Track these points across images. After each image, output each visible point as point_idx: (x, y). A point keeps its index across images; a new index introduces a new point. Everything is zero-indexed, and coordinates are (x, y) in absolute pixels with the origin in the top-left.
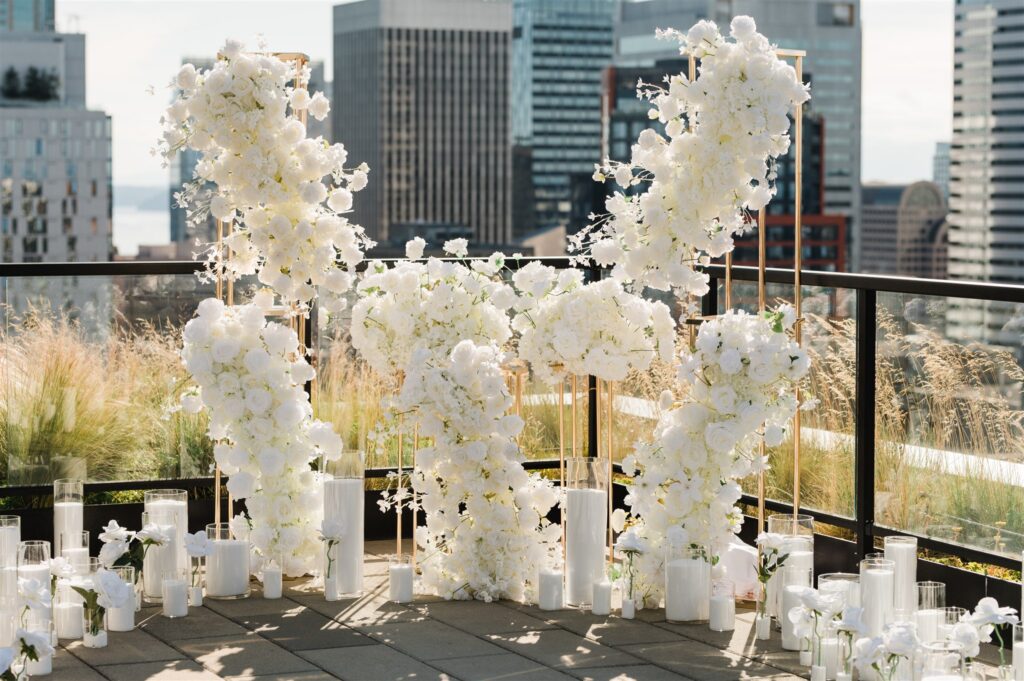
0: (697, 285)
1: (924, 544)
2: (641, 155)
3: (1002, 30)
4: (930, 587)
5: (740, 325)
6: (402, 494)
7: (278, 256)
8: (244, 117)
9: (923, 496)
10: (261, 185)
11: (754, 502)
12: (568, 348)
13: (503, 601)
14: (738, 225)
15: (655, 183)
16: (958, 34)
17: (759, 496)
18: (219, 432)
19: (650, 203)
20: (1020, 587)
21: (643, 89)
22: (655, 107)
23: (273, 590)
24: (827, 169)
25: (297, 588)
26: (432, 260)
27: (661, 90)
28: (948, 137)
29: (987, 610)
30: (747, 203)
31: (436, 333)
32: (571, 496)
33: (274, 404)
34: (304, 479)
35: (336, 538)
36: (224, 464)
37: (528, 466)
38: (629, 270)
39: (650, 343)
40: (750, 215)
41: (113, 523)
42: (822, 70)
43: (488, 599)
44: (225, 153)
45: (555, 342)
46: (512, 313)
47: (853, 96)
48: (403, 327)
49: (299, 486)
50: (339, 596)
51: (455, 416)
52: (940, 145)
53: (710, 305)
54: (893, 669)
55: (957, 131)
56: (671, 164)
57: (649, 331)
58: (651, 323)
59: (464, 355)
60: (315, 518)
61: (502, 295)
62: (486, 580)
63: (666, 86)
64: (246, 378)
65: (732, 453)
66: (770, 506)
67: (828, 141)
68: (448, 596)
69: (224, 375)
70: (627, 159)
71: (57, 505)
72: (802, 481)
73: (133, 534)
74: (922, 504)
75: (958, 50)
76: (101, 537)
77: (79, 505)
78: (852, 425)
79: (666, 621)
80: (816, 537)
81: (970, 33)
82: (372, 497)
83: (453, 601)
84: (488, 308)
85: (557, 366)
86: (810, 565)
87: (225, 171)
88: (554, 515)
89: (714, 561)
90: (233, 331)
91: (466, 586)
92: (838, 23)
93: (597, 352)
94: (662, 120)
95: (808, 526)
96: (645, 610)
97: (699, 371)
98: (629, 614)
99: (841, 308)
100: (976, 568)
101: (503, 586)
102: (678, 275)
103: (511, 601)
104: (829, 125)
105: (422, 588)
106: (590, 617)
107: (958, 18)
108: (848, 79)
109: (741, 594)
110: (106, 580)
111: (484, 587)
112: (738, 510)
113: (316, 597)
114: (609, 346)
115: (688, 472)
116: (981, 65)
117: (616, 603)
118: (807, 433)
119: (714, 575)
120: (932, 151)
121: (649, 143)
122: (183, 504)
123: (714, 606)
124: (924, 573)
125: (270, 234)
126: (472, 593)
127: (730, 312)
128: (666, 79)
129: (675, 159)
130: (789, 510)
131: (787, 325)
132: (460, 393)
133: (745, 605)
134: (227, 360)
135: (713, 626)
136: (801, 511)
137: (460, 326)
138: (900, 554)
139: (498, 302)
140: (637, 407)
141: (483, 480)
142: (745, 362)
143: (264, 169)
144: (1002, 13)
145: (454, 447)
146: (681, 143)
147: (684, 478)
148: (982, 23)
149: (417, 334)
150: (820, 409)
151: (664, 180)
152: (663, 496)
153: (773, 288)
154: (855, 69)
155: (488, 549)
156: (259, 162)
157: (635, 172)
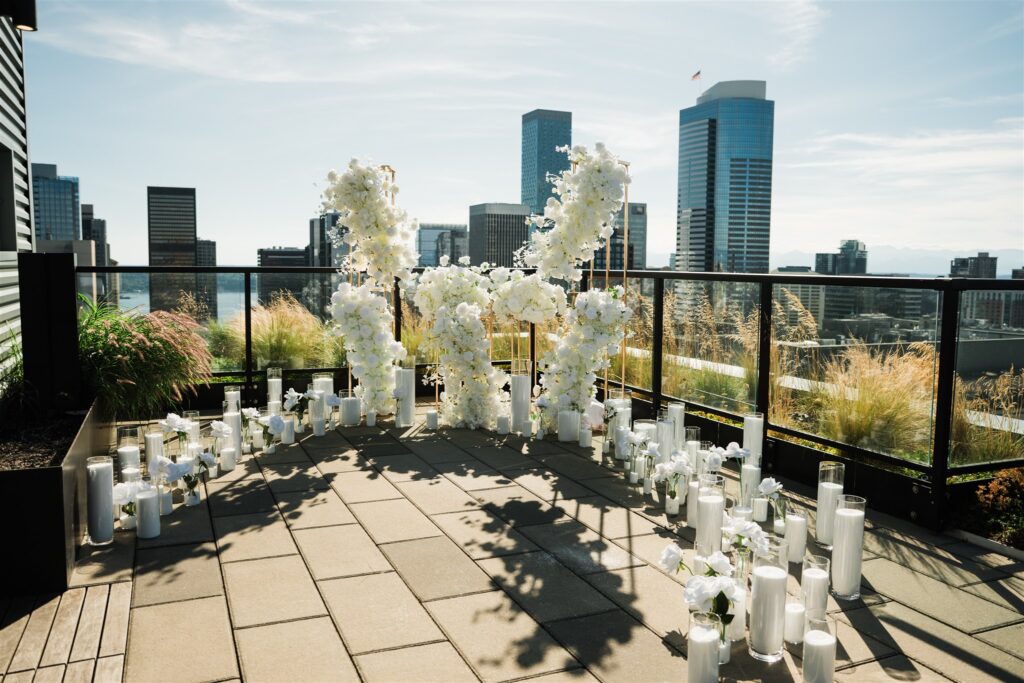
0: (576, 275)
1: (689, 407)
2: (549, 211)
3: (693, 216)
4: (693, 431)
5: (597, 296)
6: (434, 376)
7: (375, 262)
8: (358, 194)
9: (684, 380)
10: (367, 227)
11: (603, 382)
12: (515, 309)
13: (481, 429)
14: (597, 246)
15: (556, 226)
16: (679, 217)
17: (605, 379)
18: (349, 346)
19: (553, 235)
20: (742, 431)
21: (549, 177)
22: (556, 187)
23: (371, 422)
24: (635, 262)
25: (387, 420)
26: (453, 265)
27: (558, 178)
28: (675, 252)
29: (733, 449)
30: (601, 235)
31: (453, 300)
32: (513, 379)
33: (373, 333)
34: (388, 369)
35: (400, 397)
36: (353, 362)
37: (494, 364)
38: (544, 269)
39: (554, 305)
40: (602, 240)
41: (292, 389)
42: (633, 229)
43: (473, 428)
44: (351, 213)
45: (508, 304)
46: (489, 291)
47: (644, 238)
48: (438, 298)
49: (385, 372)
50: (402, 425)
51: (458, 340)
52: (672, 255)
53: (584, 287)
54: (677, 481)
55: (678, 250)
56: (564, 215)
57: (554, 300)
58: (554, 296)
59: (463, 310)
60: (392, 387)
61: (484, 282)
62: (472, 419)
63: (561, 176)
64: (361, 321)
65: (592, 358)
66: (610, 384)
67: (635, 253)
68: (454, 426)
69: (350, 319)
70: (542, 214)
71: (269, 380)
72: (626, 371)
73: (301, 395)
74: (684, 384)
75: (679, 223)
76: (286, 396)
77: (280, 380)
78: (651, 344)
79: (558, 441)
80: (633, 400)
81: (683, 217)
82: (419, 377)
83: (457, 428)
84: (478, 289)
85: (510, 316)
86: (629, 416)
87: (351, 221)
88: (506, 388)
89: (583, 411)
90: (354, 298)
91: (463, 421)
92: (639, 213)
93: (528, 309)
94: (559, 194)
95: (630, 394)
96: (549, 435)
97: (576, 318)
98: (540, 437)
99: (646, 290)
100: (711, 417)
101: (480, 422)
102: (566, 271)
103: (484, 429)
104: (635, 248)
105: (442, 421)
106: (524, 440)
107: (679, 212)
108: (642, 232)
109: (595, 427)
110: (291, 420)
111: (471, 422)
112: (595, 387)
113: (392, 424)
114: (535, 306)
115: (570, 368)
116: (686, 228)
117: (535, 429)
118: (629, 349)
119: (582, 418)
120: (669, 257)
121: (552, 204)
122: (331, 380)
123: (583, 435)
124: (689, 421)
125: (370, 251)
126: (466, 424)
127: (592, 289)
128: (561, 172)
129: (565, 212)
130: (620, 386)
131: (620, 295)
132: (461, 328)
133: (596, 433)
134: (352, 312)
135: (581, 444)
136: (626, 387)
137: (465, 297)
138: (676, 410)
139: (484, 285)
140: (552, 337)
141: (471, 370)
142: (599, 314)
143: (368, 220)
144: (693, 210)
145: (457, 354)
146: (567, 205)
147: (568, 370)
148: (686, 214)
149: (445, 300)
150: (635, 337)
151: (560, 224)
152: (558, 379)
153: (614, 279)
154: (644, 229)
155: (475, 403)
156: (366, 216)
157: (546, 220)
